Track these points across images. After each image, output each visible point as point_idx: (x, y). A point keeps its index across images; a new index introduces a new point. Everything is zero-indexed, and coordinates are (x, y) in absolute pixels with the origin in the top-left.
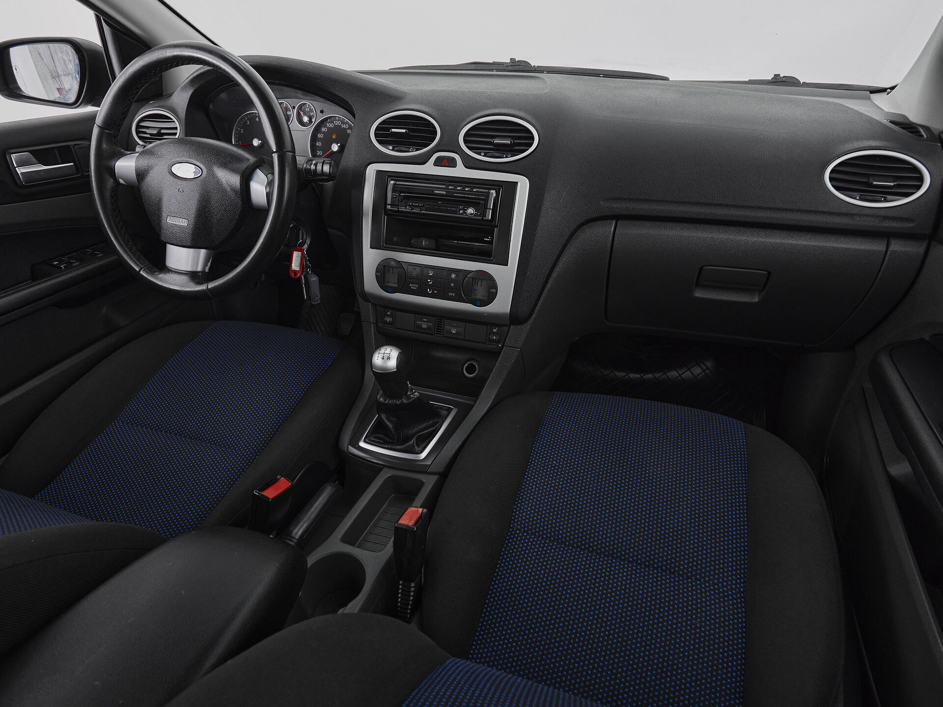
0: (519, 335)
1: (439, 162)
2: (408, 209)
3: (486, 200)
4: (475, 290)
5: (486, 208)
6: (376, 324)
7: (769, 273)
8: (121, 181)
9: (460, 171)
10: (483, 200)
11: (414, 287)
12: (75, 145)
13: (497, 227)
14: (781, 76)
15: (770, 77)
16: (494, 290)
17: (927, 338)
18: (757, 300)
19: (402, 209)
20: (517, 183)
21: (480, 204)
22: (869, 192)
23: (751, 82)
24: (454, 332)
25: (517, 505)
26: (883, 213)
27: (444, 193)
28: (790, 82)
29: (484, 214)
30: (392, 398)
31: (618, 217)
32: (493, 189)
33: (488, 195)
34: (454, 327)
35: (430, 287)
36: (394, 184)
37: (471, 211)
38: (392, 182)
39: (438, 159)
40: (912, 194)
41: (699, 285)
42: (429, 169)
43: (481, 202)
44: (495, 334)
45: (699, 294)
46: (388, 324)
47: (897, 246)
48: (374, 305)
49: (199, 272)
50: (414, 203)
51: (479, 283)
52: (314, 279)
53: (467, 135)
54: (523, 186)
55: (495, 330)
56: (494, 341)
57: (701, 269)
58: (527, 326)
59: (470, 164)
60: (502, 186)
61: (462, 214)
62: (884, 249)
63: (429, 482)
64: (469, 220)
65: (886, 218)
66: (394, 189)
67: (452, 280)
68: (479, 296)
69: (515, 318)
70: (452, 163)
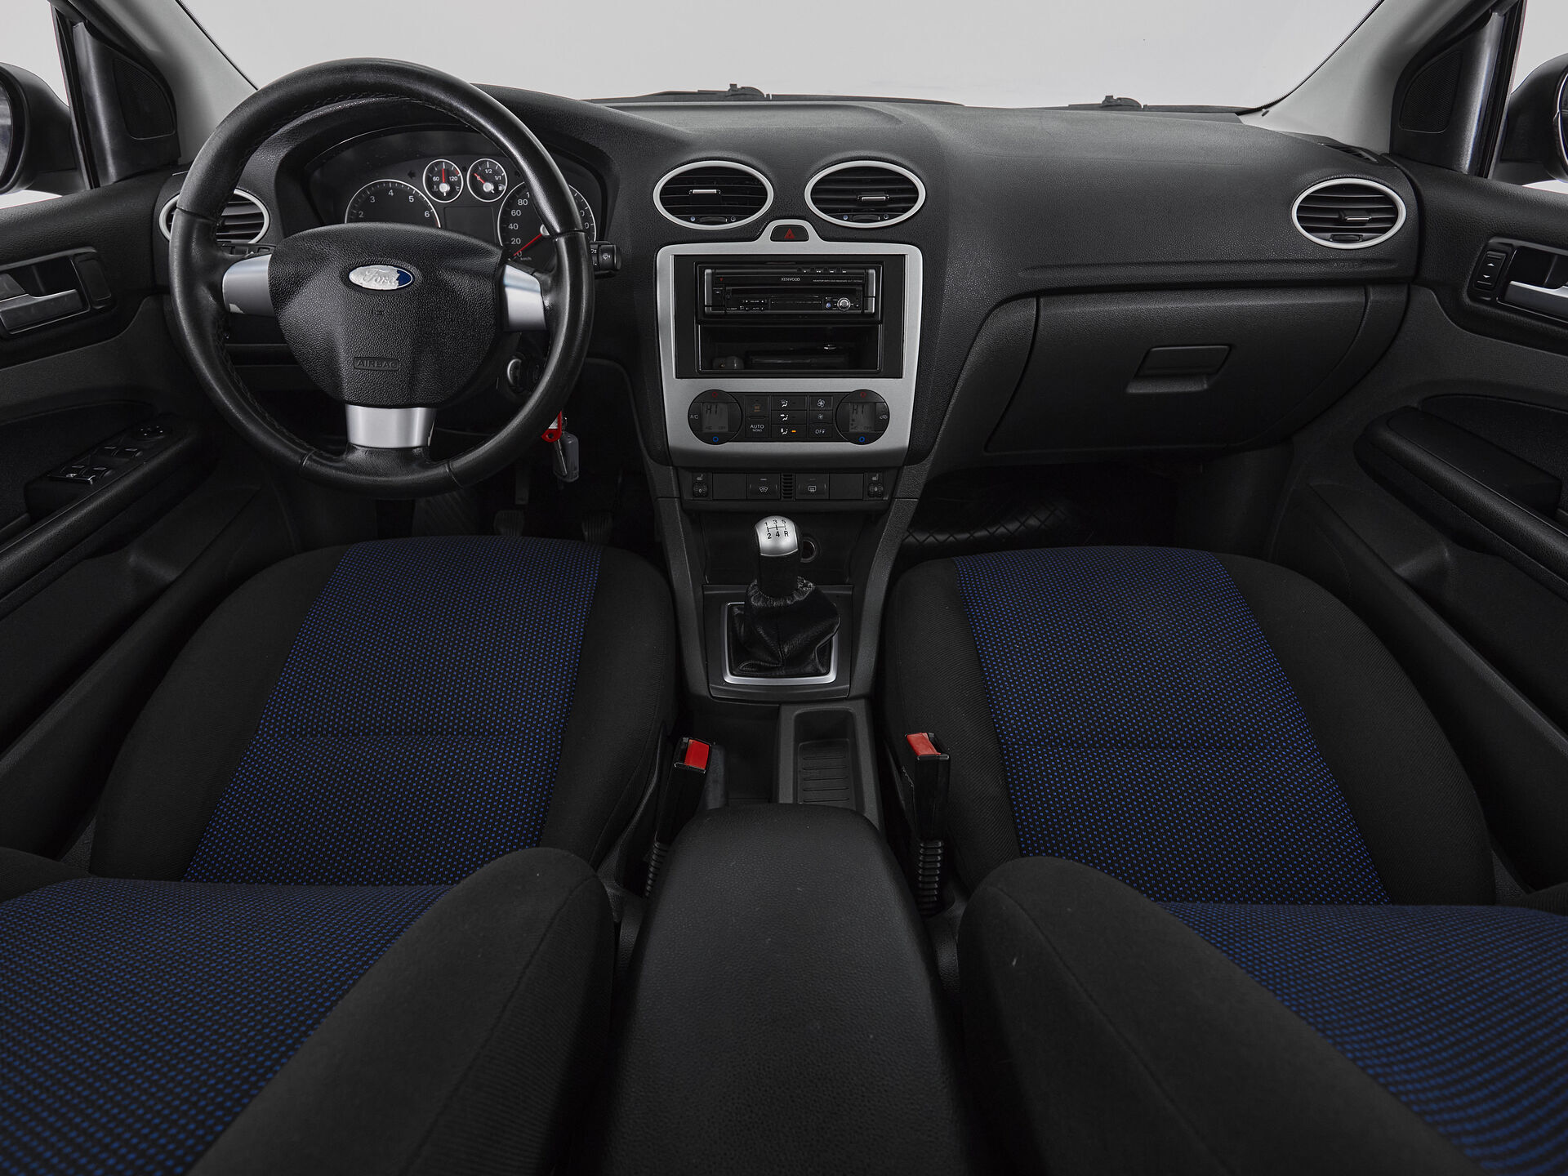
0: (915, 479)
1: (778, 235)
2: (742, 310)
3: (865, 285)
4: (853, 420)
5: (866, 297)
6: (680, 498)
7: (1230, 346)
8: (234, 308)
9: (815, 245)
10: (858, 284)
11: (757, 428)
12: (76, 255)
13: (881, 322)
14: (1115, 98)
15: (1100, 100)
16: (885, 417)
17: (1415, 405)
18: (1205, 386)
19: (733, 310)
20: (904, 255)
21: (858, 292)
22: (1342, 229)
23: (1072, 107)
24: (812, 490)
25: (995, 713)
26: (1362, 255)
27: (798, 279)
28: (1128, 105)
29: (865, 306)
30: (777, 597)
31: (1038, 294)
32: (872, 268)
33: (866, 278)
34: (812, 484)
35: (786, 425)
36: (713, 274)
37: (844, 302)
38: (708, 271)
39: (777, 229)
40: (1389, 229)
41: (1139, 376)
42: (764, 245)
43: (857, 288)
44: (876, 484)
45: (1135, 389)
46: (700, 495)
47: (1375, 295)
48: (676, 469)
49: (416, 447)
50: (752, 299)
51: (860, 409)
52: (572, 441)
53: (814, 191)
54: (914, 259)
55: (874, 479)
56: (876, 494)
57: (1148, 352)
58: (927, 464)
59: (828, 233)
60: (881, 263)
61: (830, 309)
62: (1364, 300)
63: (859, 711)
64: (843, 316)
65: (1366, 261)
66: (716, 281)
67: (820, 410)
68: (860, 429)
69: (913, 454)
70: (800, 235)
